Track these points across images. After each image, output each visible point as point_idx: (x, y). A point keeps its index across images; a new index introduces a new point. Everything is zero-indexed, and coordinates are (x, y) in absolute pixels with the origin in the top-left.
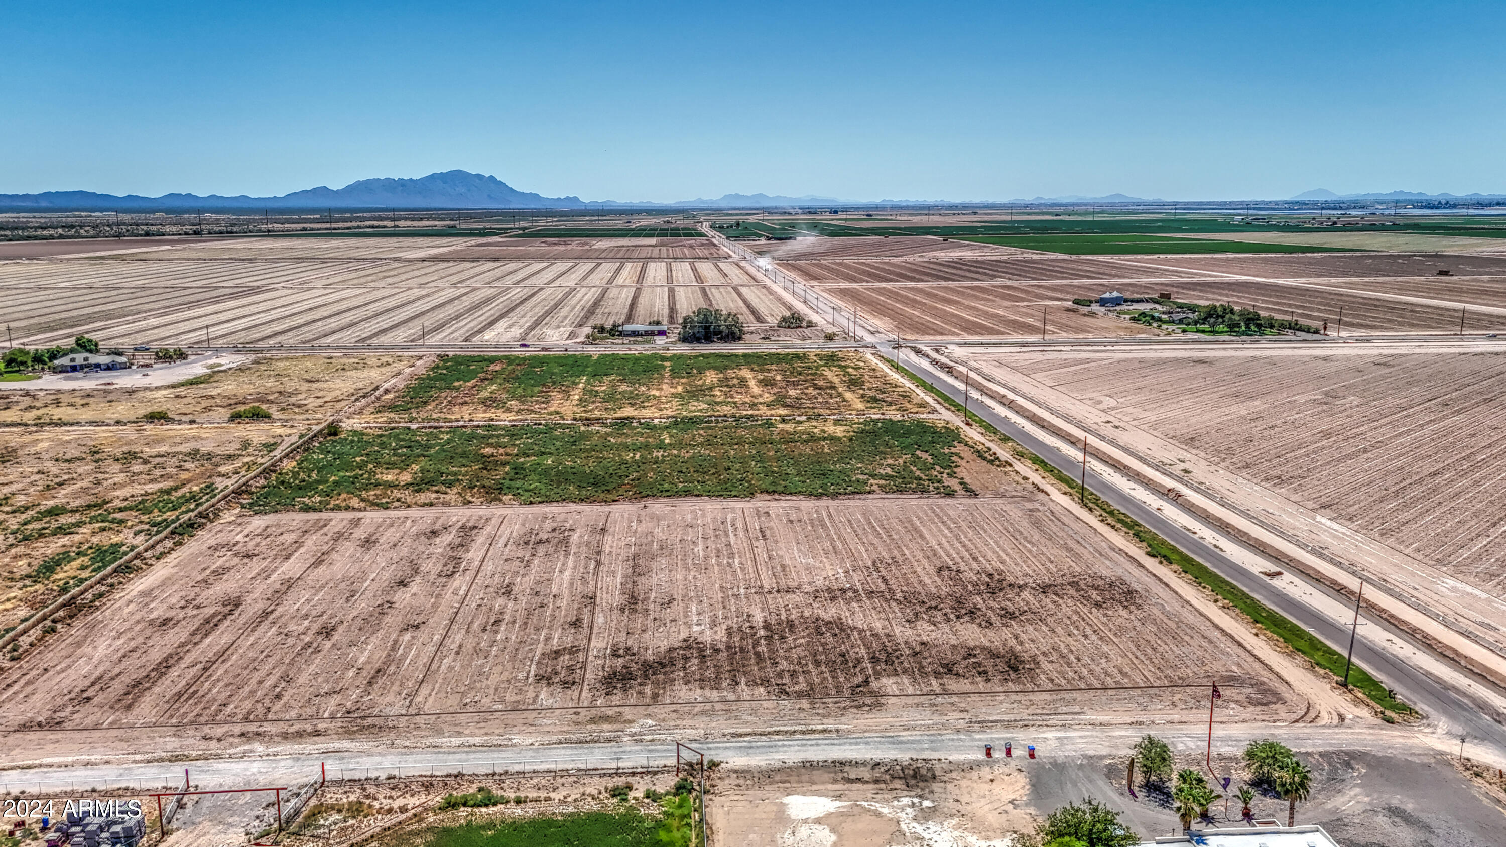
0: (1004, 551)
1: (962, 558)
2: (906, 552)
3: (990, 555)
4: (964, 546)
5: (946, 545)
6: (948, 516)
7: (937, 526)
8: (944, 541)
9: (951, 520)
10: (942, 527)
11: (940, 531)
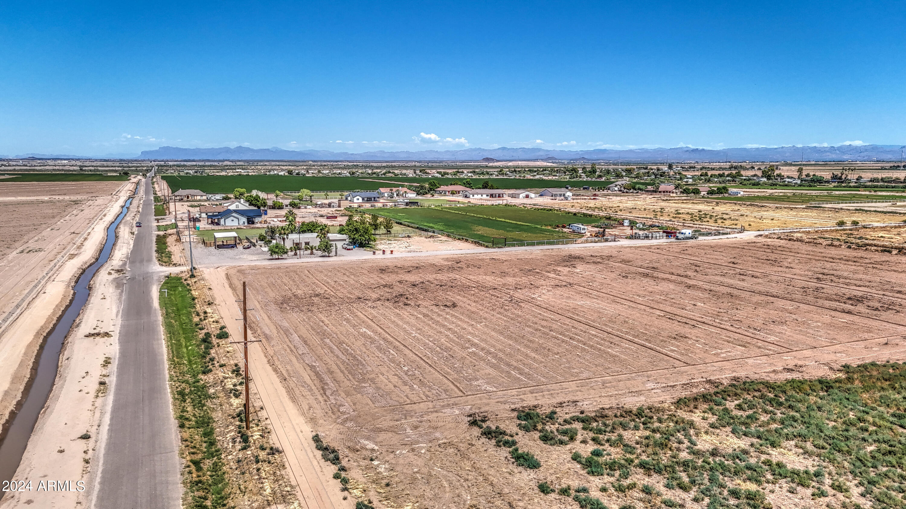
0: (398, 325)
1: (439, 315)
2: (499, 316)
3: (413, 321)
4: (444, 326)
5: (465, 326)
6: (493, 366)
7: (494, 346)
8: (470, 328)
9: (482, 359)
10: (483, 345)
11: (482, 340)
